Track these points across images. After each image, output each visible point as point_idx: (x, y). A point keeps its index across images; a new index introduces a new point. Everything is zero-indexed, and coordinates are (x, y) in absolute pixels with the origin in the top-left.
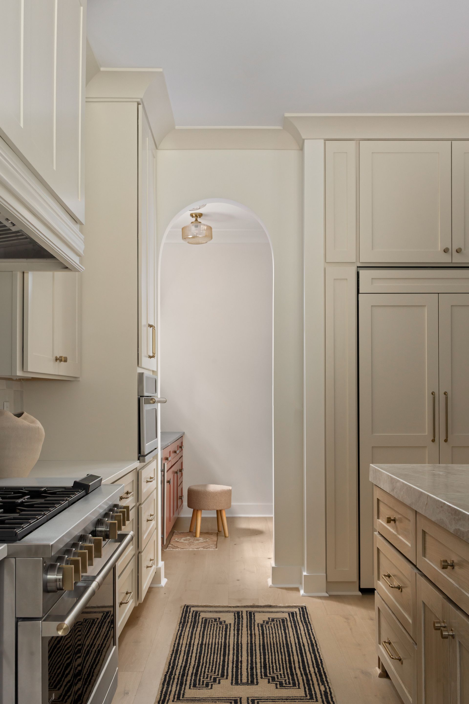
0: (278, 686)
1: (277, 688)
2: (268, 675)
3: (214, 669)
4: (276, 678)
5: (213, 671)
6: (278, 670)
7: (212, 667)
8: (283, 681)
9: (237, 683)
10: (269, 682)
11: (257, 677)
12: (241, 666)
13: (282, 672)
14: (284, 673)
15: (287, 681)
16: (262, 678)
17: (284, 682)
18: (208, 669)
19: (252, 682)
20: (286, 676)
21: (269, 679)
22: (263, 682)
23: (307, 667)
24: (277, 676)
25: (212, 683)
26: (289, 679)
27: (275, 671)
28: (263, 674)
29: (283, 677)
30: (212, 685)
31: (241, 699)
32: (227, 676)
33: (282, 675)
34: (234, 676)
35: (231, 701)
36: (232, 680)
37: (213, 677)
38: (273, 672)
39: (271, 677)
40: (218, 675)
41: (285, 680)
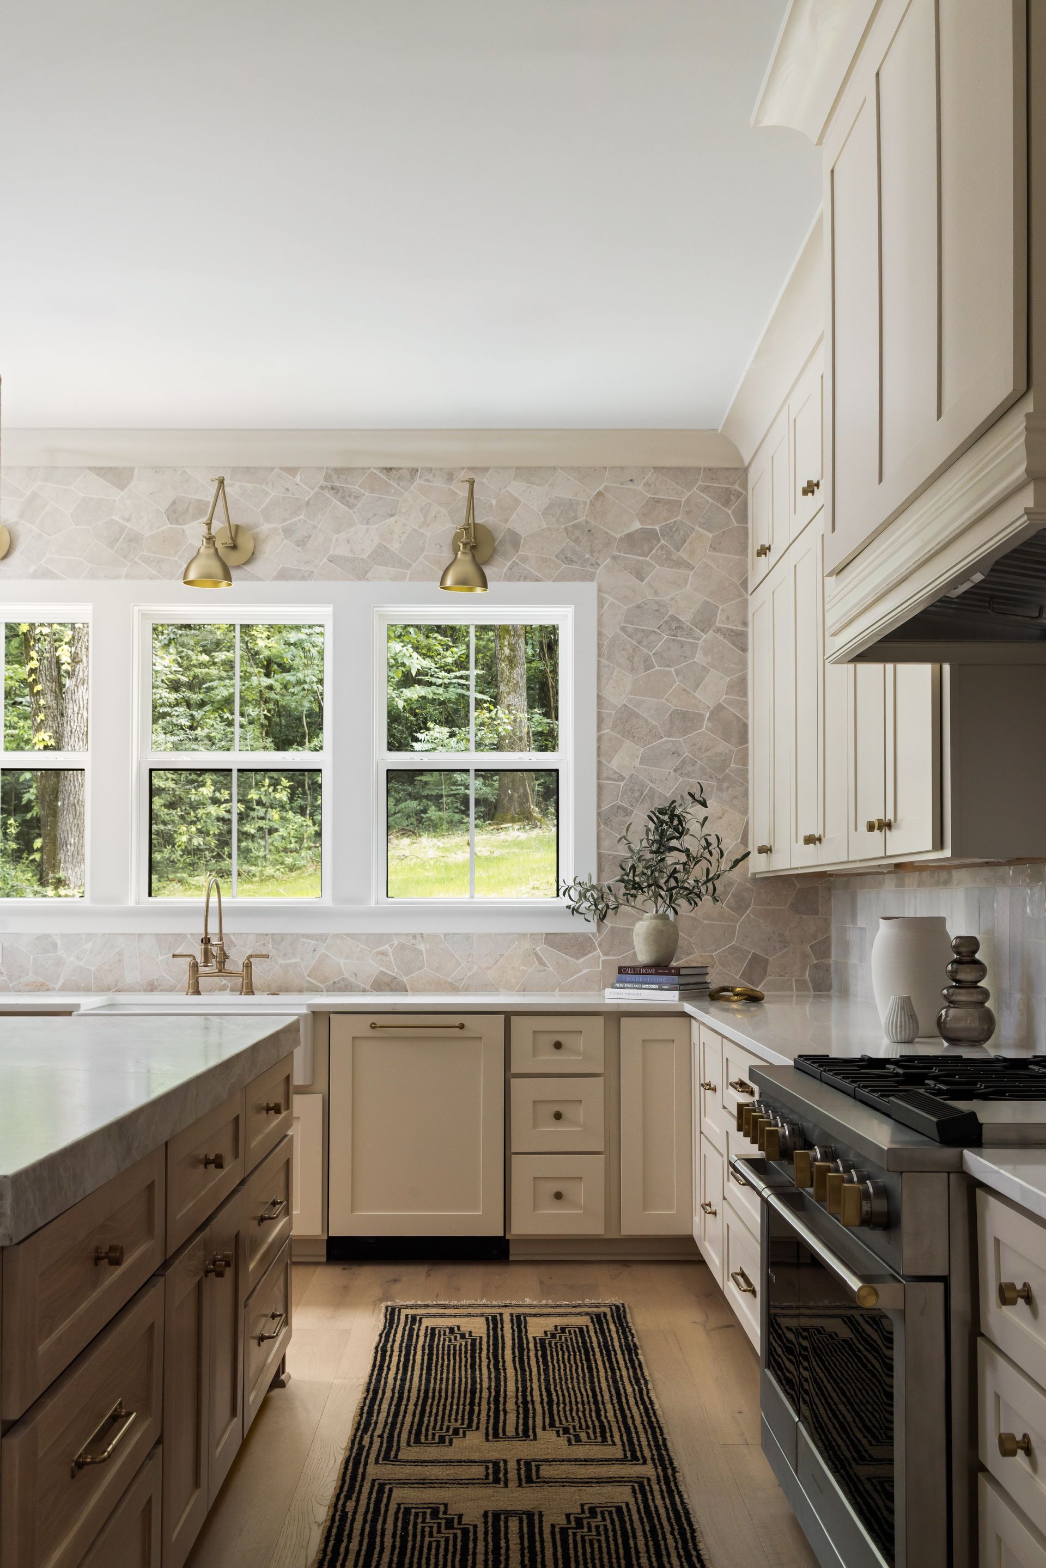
0: (442, 1508)
1: (446, 1505)
2: (459, 1533)
3: (589, 1550)
4: (443, 1526)
5: (587, 1545)
6: (434, 1545)
7: (592, 1553)
8: (428, 1519)
9: (530, 1515)
10: (460, 1516)
11: (486, 1528)
12: (523, 1555)
13: (427, 1539)
14: (423, 1537)
15: (420, 1520)
16: (475, 1527)
17: (428, 1516)
18: (600, 1547)
19: (497, 1516)
20: (419, 1530)
21: (460, 1523)
22: (472, 1516)
23: (363, 1553)
24: (439, 1532)
25: (583, 1515)
26: (415, 1524)
27: (443, 1544)
28: (471, 1535)
29: (427, 1530)
30: (583, 1512)
31: (520, 1485)
32: (553, 1533)
33: (427, 1534)
34: (537, 1530)
35: (539, 1480)
36: (541, 1522)
37: (586, 1530)
38: (447, 1540)
39: (453, 1528)
40: (574, 1534)
41: (423, 1522)
